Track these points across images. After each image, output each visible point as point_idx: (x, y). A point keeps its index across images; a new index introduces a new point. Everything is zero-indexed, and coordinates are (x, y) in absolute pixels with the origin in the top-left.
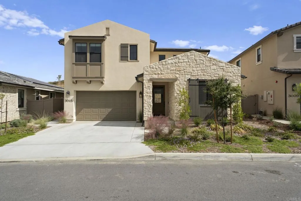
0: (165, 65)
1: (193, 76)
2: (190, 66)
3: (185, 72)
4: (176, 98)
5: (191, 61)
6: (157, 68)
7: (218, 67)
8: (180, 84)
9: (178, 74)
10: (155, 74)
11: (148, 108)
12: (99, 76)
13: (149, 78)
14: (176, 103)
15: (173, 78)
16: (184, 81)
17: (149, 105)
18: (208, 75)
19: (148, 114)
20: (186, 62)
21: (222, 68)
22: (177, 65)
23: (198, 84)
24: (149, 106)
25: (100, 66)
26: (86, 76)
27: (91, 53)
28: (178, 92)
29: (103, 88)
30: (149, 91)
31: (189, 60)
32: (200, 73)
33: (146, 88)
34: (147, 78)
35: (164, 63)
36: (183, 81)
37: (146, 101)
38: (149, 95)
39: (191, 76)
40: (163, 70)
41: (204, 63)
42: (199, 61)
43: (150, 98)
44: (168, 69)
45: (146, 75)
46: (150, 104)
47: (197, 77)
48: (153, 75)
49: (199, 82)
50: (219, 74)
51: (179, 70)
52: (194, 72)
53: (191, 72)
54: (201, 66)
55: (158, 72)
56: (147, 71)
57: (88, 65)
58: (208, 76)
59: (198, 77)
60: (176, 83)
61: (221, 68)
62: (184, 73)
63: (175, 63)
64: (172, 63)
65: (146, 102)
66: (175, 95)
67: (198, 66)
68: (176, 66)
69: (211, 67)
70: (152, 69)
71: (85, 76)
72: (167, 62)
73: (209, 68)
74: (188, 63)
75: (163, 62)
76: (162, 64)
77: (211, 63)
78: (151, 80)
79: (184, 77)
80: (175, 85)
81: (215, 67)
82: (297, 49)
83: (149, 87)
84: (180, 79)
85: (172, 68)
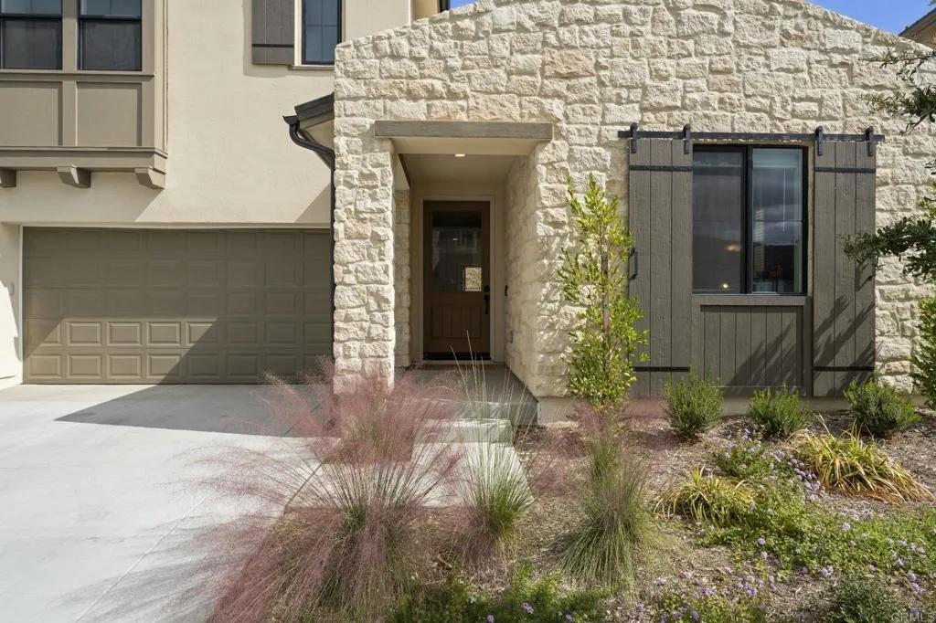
0: (476, 38)
1: (656, 109)
2: (636, 46)
3: (601, 84)
4: (546, 254)
5: (644, 12)
6: (424, 53)
7: (815, 55)
8: (571, 158)
9: (558, 95)
10: (412, 96)
11: (366, 316)
12: (131, 143)
13: (369, 121)
14: (543, 281)
15: (526, 120)
16: (599, 144)
17: (371, 294)
18: (752, 103)
19: (362, 356)
20: (610, 19)
21: (843, 64)
22: (552, 38)
23: (688, 160)
24: (367, 305)
25: (134, 92)
26: (62, 141)
27: (83, 21)
28: (560, 214)
29: (156, 213)
30: (370, 204)
31: (633, 8)
32: (698, 90)
33: (351, 186)
34: (358, 120)
35: (467, 24)
36: (594, 140)
37: (352, 267)
38: (368, 229)
39: (643, 110)
40: (464, 68)
41: (729, 27)
42: (695, 13)
43: (374, 252)
44: (493, 61)
45: (349, 104)
46: (374, 287)
47: (681, 119)
48: (393, 99)
49: (697, 148)
50: (820, 101)
51: (564, 71)
52: (663, 85)
53: (644, 87)
54: (709, 47)
55: (427, 82)
56: (356, 76)
57: (69, 85)
58: (749, 109)
59: (687, 115)
60: (544, 155)
61: (837, 58)
62: (596, 92)
63: (542, 25)
64: (521, 28)
65: (350, 279)
66: (542, 230)
67: (690, 44)
68: (545, 43)
69: (772, 52)
70: (389, 63)
71: (52, 143)
72: (487, 19)
73: (761, 60)
74: (626, 28)
75: (461, 17)
76: (456, 28)
77: (771, 28)
78: (383, 132)
79: (598, 119)
80: (542, 169)
81: (796, 54)
83: (372, 176)
84: (572, 128)
85: (520, 59)
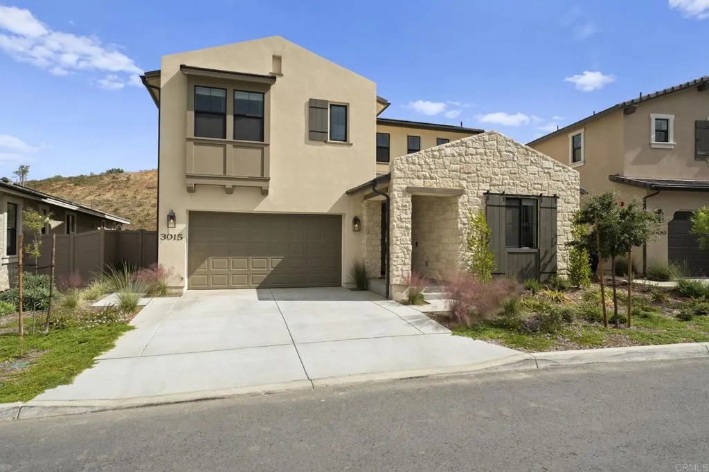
0: (439, 158)
1: (494, 185)
2: (488, 164)
3: (478, 176)
4: (461, 235)
5: (491, 152)
6: (423, 163)
7: (540, 169)
8: (469, 201)
9: (464, 179)
10: (419, 178)
11: (403, 256)
12: (258, 175)
13: (405, 186)
14: (460, 244)
15: (455, 188)
16: (477, 197)
17: (405, 248)
18: (522, 185)
19: (402, 270)
20: (480, 154)
21: (548, 173)
22: (463, 160)
23: (504, 203)
24: (404, 252)
25: (260, 151)
26: (225, 173)
27: (236, 116)
28: (465, 220)
29: (264, 206)
30: (405, 216)
31: (487, 151)
32: (507, 179)
33: (398, 209)
34: (401, 186)
35: (436, 153)
36: (476, 195)
37: (399, 238)
38: (404, 225)
39: (490, 185)
40: (435, 168)
41: (516, 159)
42: (505, 153)
43: (406, 233)
44: (445, 167)
45: (398, 180)
46: (406, 246)
47: (502, 189)
48: (413, 178)
49: (507, 199)
50: (541, 185)
51: (467, 171)
52: (497, 177)
53: (491, 178)
54: (510, 165)
55: (424, 173)
56: (401, 170)
57: (229, 147)
58: (521, 186)
59: (504, 187)
60: (461, 200)
61: (546, 171)
62: (476, 179)
63: (460, 155)
64: (453, 156)
65: (398, 243)
66: (460, 226)
67: (504, 163)
68: (461, 161)
69: (528, 167)
70: (411, 166)
71: (221, 173)
72: (443, 152)
73: (525, 170)
74: (485, 157)
75: (435, 151)
76: (433, 155)
77: (528, 160)
78: (408, 190)
79: (477, 188)
80: (460, 205)
81: (534, 169)
82: (656, 141)
83: (406, 206)
84: (469, 191)
85: (453, 167)
